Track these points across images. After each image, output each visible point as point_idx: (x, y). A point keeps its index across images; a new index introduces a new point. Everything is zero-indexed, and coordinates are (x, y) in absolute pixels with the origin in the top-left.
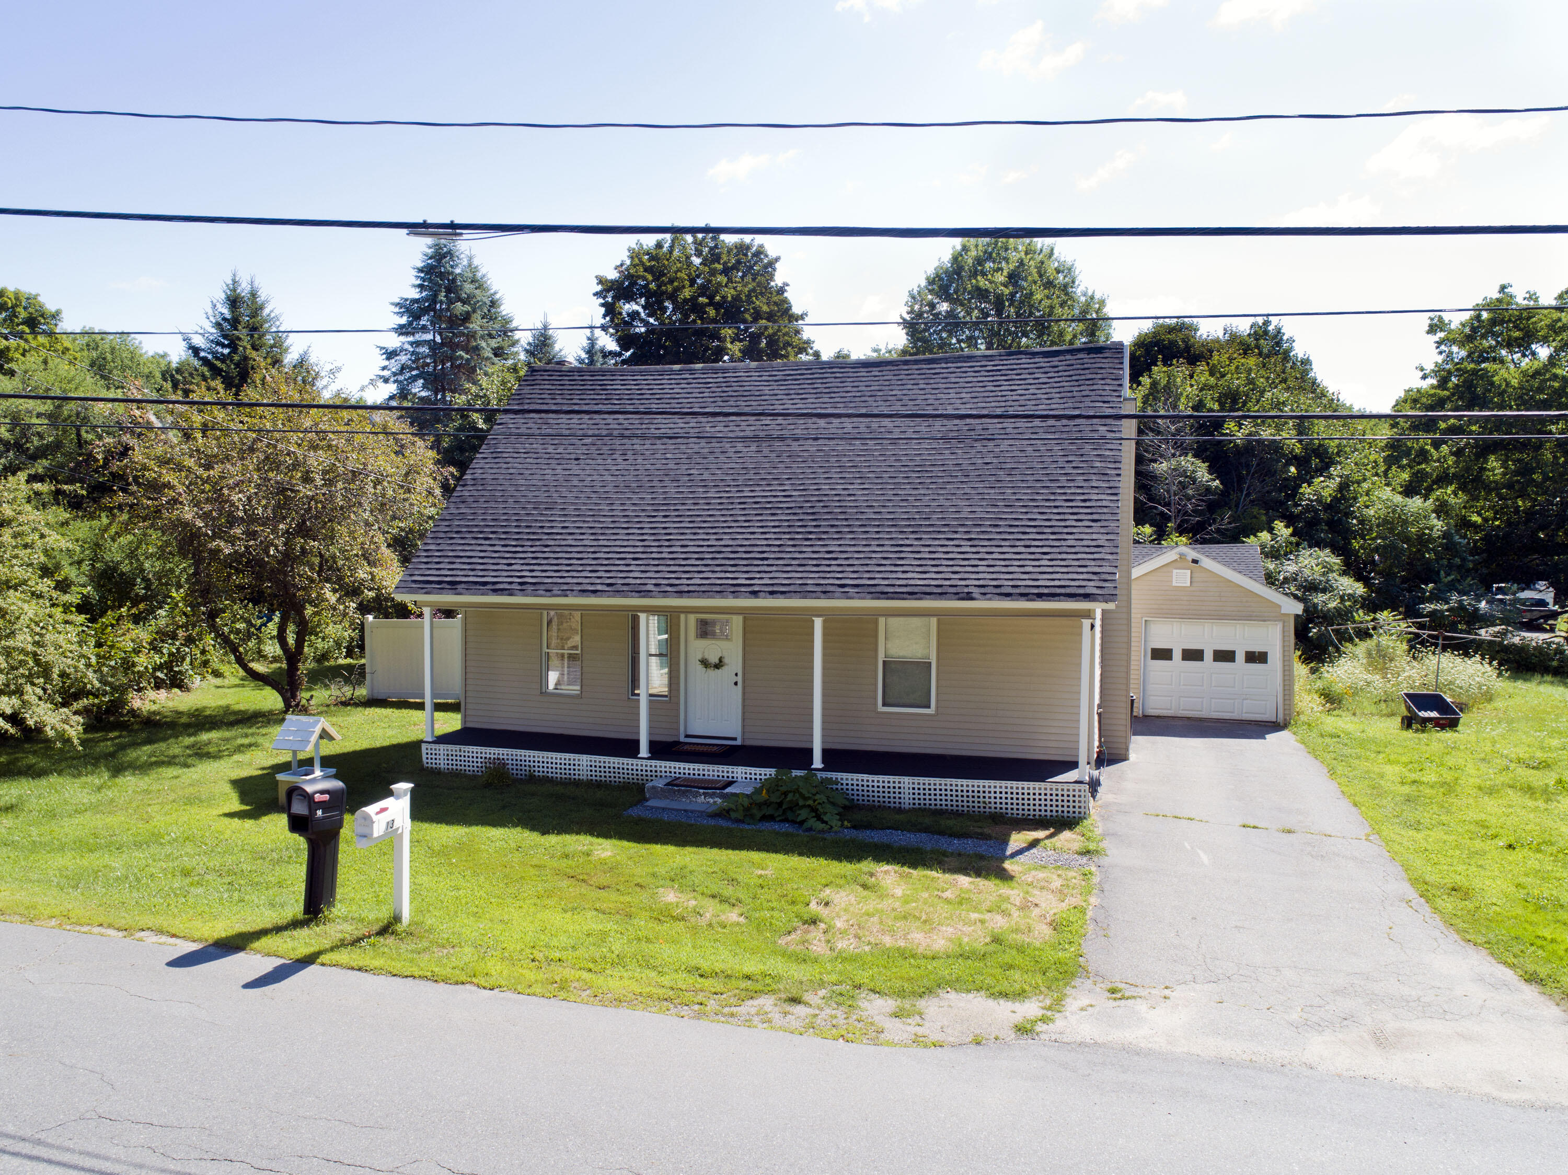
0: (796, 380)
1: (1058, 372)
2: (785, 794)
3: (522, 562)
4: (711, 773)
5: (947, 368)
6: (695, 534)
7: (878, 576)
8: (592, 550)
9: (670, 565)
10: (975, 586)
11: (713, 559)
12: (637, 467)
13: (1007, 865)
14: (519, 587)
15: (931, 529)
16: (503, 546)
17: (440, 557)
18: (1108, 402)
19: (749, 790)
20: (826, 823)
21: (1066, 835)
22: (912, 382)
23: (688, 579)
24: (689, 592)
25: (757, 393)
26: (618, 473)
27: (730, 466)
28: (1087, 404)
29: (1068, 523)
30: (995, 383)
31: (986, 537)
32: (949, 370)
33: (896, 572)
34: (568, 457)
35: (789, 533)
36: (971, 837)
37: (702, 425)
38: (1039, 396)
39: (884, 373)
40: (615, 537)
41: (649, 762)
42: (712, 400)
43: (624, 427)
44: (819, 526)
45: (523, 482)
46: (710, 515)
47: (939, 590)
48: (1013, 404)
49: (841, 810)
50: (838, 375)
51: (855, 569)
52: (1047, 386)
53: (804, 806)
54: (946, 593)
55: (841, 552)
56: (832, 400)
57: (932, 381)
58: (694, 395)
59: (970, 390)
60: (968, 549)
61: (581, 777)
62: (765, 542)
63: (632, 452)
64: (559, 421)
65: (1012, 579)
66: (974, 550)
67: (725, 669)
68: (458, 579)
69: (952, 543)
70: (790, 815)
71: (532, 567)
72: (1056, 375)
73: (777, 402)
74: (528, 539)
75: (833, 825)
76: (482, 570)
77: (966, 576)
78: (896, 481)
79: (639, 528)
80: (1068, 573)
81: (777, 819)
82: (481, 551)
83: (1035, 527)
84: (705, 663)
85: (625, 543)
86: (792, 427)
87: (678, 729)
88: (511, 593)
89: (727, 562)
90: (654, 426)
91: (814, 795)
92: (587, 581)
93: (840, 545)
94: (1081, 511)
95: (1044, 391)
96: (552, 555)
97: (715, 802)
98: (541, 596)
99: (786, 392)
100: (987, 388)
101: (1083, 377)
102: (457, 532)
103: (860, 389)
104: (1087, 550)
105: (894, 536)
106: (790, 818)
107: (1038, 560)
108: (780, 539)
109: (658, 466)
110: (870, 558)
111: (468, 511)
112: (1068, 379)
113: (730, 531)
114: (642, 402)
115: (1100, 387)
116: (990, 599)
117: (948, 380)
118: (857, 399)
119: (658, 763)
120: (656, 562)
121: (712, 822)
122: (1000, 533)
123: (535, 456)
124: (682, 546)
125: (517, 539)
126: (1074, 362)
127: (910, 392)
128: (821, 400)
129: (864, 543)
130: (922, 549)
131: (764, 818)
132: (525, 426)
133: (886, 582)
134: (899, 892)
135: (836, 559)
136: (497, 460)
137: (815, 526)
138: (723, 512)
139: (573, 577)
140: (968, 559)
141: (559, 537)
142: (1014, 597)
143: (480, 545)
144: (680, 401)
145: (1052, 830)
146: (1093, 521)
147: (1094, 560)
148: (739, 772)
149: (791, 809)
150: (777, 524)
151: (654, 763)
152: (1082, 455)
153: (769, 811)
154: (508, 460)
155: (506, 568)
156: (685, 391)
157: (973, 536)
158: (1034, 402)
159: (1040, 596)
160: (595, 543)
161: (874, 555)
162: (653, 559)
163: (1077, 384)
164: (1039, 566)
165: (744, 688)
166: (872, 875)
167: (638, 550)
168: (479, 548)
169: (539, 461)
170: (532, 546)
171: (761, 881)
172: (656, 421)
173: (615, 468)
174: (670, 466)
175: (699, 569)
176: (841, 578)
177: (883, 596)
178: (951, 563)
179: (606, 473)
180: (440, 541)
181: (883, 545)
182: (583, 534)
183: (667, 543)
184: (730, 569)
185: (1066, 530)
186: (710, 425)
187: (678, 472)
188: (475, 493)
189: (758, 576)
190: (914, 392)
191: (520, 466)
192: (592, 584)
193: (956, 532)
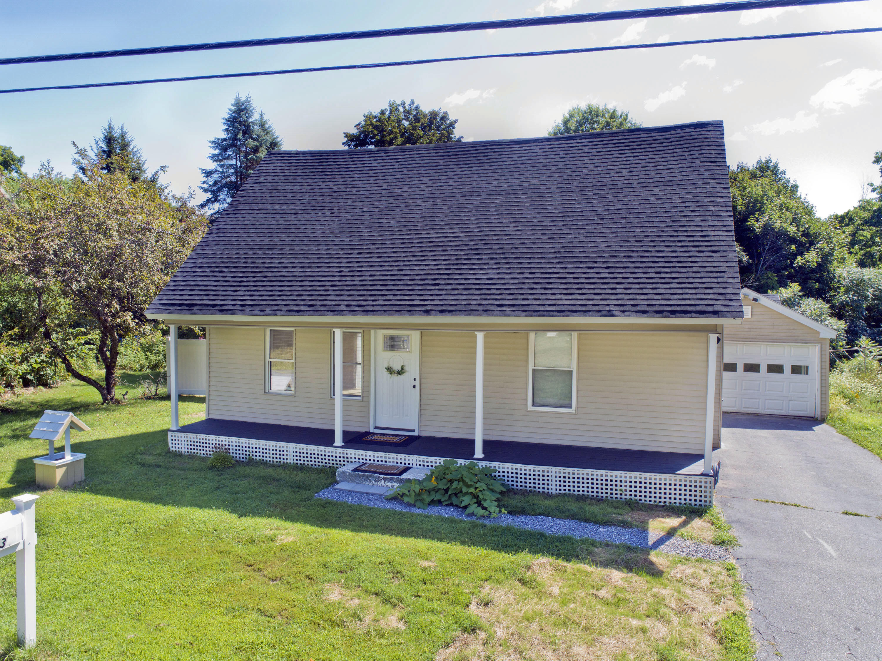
0: (464, 154)
1: (671, 142)
2: (451, 481)
3: (245, 289)
4: (391, 460)
5: (582, 143)
6: (381, 266)
7: (530, 297)
8: (300, 279)
9: (360, 290)
10: (615, 305)
11: (394, 285)
12: (341, 218)
13: (653, 557)
14: (240, 308)
15: (575, 260)
16: (233, 277)
17: (184, 285)
18: (715, 162)
19: (421, 477)
20: (486, 509)
21: (697, 522)
22: (554, 153)
23: (373, 301)
24: (373, 311)
25: (435, 165)
26: (326, 222)
27: (411, 216)
28: (697, 164)
29: (691, 254)
30: (620, 152)
31: (622, 265)
32: (583, 144)
33: (546, 294)
34: (289, 212)
35: (457, 264)
36: (615, 525)
37: (392, 187)
38: (657, 160)
39: (532, 148)
40: (319, 270)
41: (342, 450)
42: (400, 170)
43: (333, 190)
44: (481, 259)
45: (253, 230)
46: (394, 252)
47: (584, 309)
48: (636, 166)
49: (499, 496)
50: (496, 150)
51: (511, 292)
52: (663, 152)
53: (467, 493)
54: (590, 311)
55: (499, 278)
56: (492, 168)
57: (570, 152)
58: (387, 167)
59: (601, 157)
60: (607, 275)
61: (289, 461)
62: (437, 272)
63: (338, 208)
64: (286, 188)
65: (647, 299)
66: (612, 276)
67: (405, 375)
68: (194, 302)
69: (592, 271)
70: (455, 501)
71: (252, 293)
72: (669, 144)
73: (449, 170)
74: (252, 272)
75: (492, 511)
76: (214, 295)
77: (607, 297)
78: (544, 224)
79: (338, 263)
80: (696, 294)
81: (444, 504)
82: (215, 281)
83: (663, 257)
84: (390, 370)
85: (326, 274)
86: (461, 187)
87: (369, 422)
88: (232, 312)
89: (406, 287)
90: (356, 189)
91: (476, 483)
92: (294, 303)
93: (498, 273)
94: (702, 244)
95: (660, 156)
96: (269, 284)
97: (393, 486)
98: (256, 315)
99: (457, 163)
100: (614, 156)
101: (692, 145)
102: (200, 267)
103: (513, 159)
104: (711, 275)
105: (543, 266)
106: (454, 504)
107: (669, 283)
108: (450, 269)
109: (356, 218)
110: (524, 283)
111: (210, 252)
112: (680, 147)
113: (410, 263)
114: (348, 173)
115: (707, 151)
116: (629, 316)
117: (582, 151)
118: (511, 166)
119: (349, 451)
120: (349, 288)
121: (388, 506)
122: (633, 262)
123: (265, 212)
124: (371, 276)
125: (244, 272)
126: (684, 135)
127: (553, 160)
128: (483, 168)
129: (519, 271)
130: (568, 276)
131: (433, 503)
132: (261, 191)
133: (538, 302)
134: (556, 590)
135: (495, 284)
136: (237, 216)
137: (478, 259)
138: (405, 250)
139: (283, 300)
140: (607, 283)
141: (275, 270)
142: (650, 314)
143: (215, 276)
144: (376, 171)
145: (683, 518)
146: (714, 252)
147: (718, 283)
148: (414, 459)
149: (456, 495)
150: (447, 257)
151: (346, 450)
152: (697, 202)
153: (437, 497)
154: (244, 215)
155: (232, 293)
156: (380, 165)
157: (610, 265)
158: (653, 164)
159: (673, 313)
160: (303, 274)
161: (527, 281)
162: (347, 285)
163: (687, 150)
164: (670, 288)
165: (421, 390)
166: (529, 568)
167: (336, 279)
168: (214, 279)
169: (267, 215)
170: (254, 277)
171: (424, 575)
172: (357, 186)
173: (324, 219)
174: (365, 217)
175: (383, 293)
176: (499, 300)
177: (536, 313)
178: (593, 286)
179: (317, 223)
180: (186, 274)
181: (534, 273)
182: (294, 267)
183: (359, 274)
184: (408, 293)
185: (690, 259)
186: (398, 187)
187: (371, 221)
188: (218, 239)
189: (430, 298)
190: (556, 160)
191: (253, 219)
192: (297, 305)
193: (596, 262)
